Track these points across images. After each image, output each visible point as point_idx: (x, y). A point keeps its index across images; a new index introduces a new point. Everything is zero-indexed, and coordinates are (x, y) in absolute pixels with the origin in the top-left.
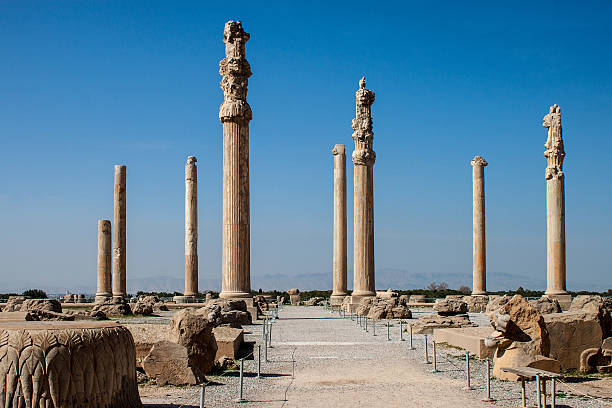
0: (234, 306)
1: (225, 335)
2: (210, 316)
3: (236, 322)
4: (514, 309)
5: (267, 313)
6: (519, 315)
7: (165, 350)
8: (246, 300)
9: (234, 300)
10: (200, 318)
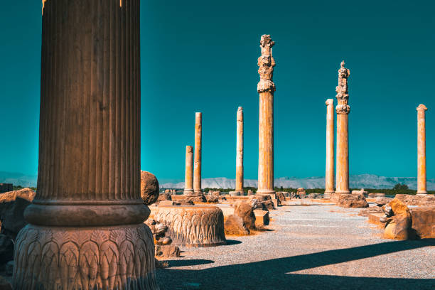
0: (266, 198)
1: (259, 214)
2: (252, 204)
3: (264, 207)
4: (394, 204)
5: (283, 203)
6: (396, 207)
7: (233, 219)
8: (271, 195)
9: (265, 195)
10: (248, 206)
